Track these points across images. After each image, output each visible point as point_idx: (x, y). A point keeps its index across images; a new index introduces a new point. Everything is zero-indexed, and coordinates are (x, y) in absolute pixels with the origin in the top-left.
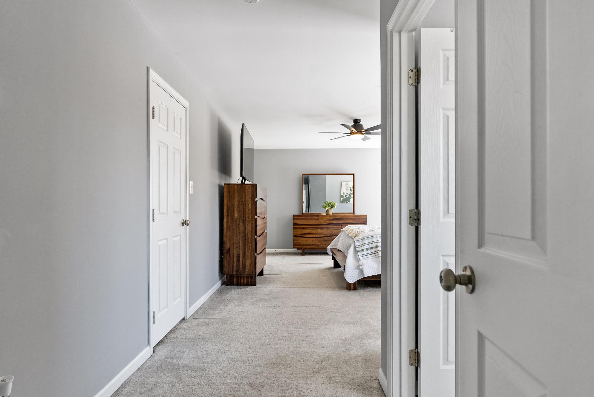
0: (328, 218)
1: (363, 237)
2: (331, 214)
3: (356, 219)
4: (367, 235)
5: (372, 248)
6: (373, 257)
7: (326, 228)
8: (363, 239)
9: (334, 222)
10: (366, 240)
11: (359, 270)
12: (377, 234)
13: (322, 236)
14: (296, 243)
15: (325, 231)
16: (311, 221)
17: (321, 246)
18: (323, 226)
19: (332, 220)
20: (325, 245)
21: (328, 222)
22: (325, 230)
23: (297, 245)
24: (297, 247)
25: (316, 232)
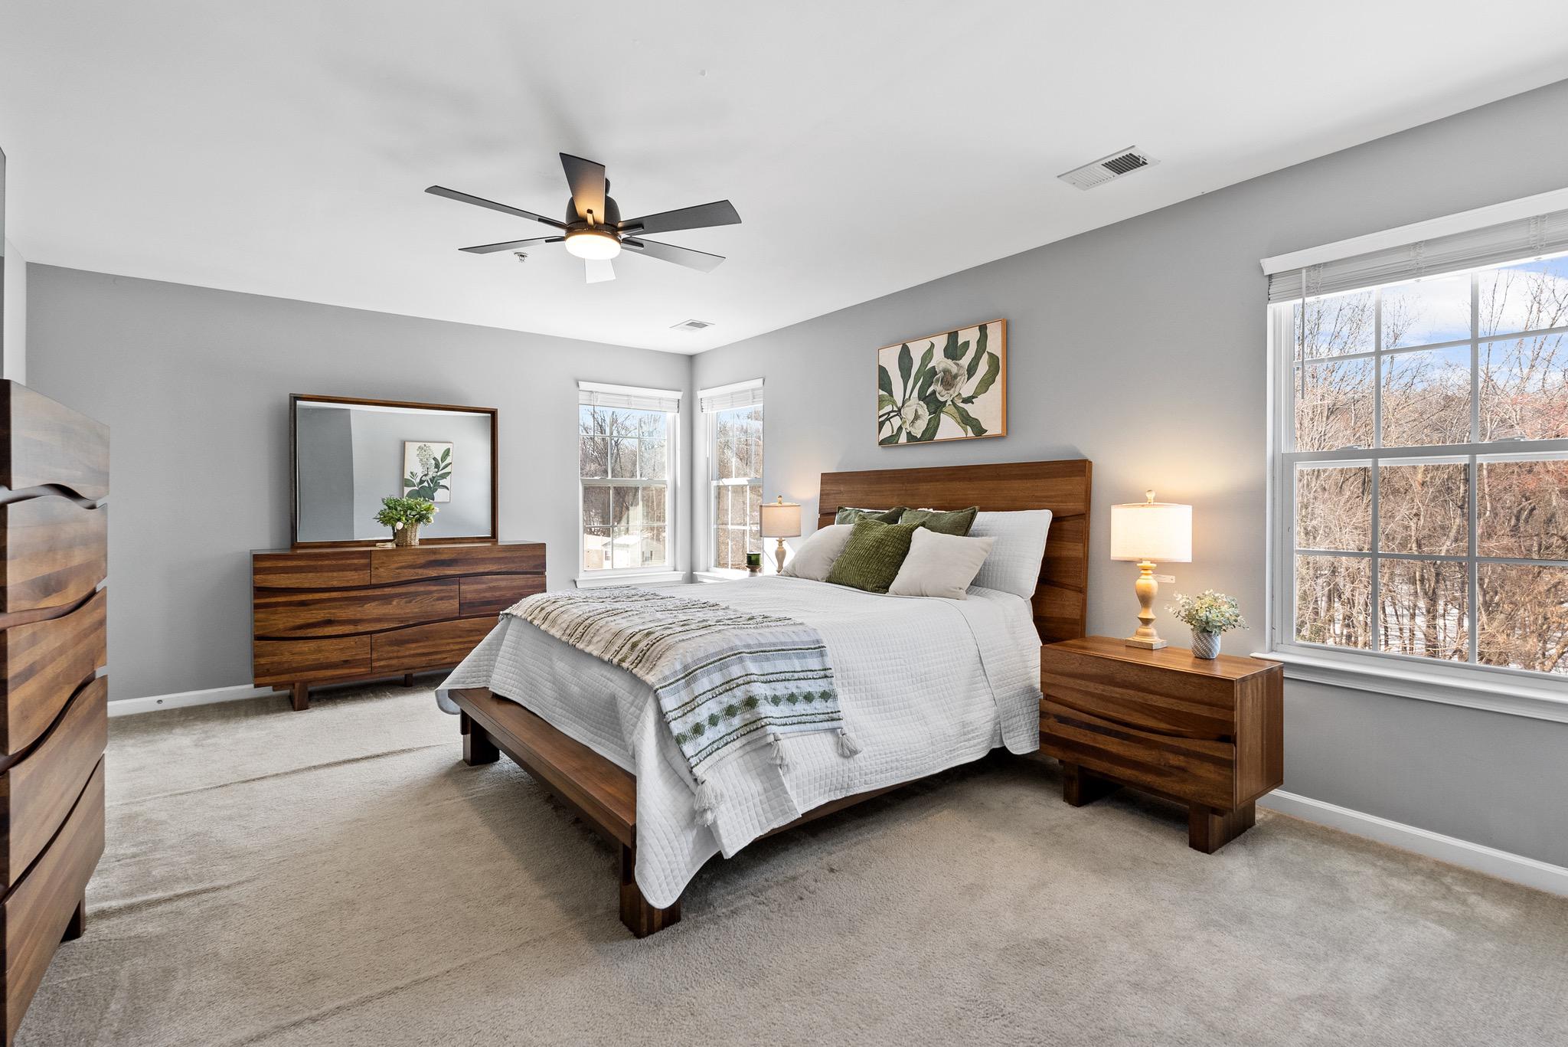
0: (408, 559)
1: (685, 667)
2: (416, 543)
3: (511, 560)
4: (701, 654)
5: (730, 711)
6: (740, 752)
7: (399, 595)
8: (689, 675)
9: (432, 573)
10: (703, 676)
11: (695, 832)
12: (738, 643)
13: (386, 626)
14: (268, 667)
15: (394, 608)
16: (335, 574)
17: (382, 663)
18: (387, 591)
19: (421, 566)
20: (398, 657)
21: (409, 574)
22: (398, 604)
23: (268, 673)
24: (268, 679)
25: (358, 616)
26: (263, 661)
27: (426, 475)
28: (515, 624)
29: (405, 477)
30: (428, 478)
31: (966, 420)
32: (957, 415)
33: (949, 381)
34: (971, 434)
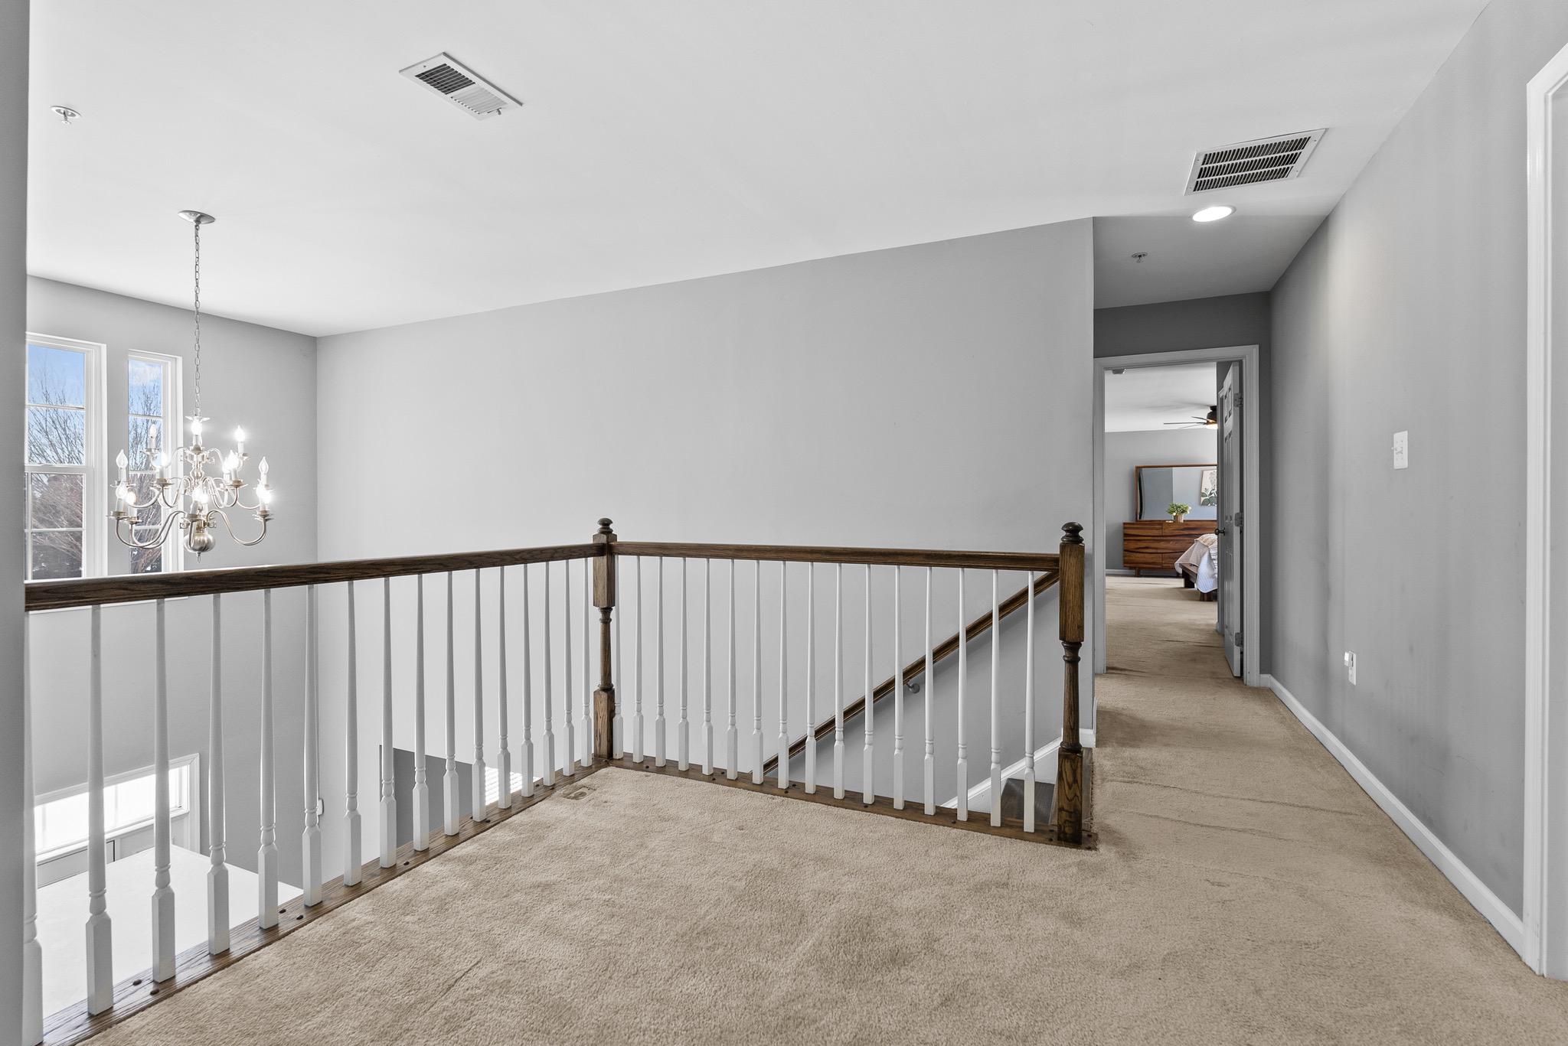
0: (1175, 527)
2: (1182, 521)
7: (1173, 540)
9: (1186, 532)
11: (1214, 579)
13: (1165, 551)
14: (1129, 561)
15: (1171, 545)
16: (1152, 531)
17: (1166, 565)
18: (1169, 538)
19: (1182, 530)
21: (1176, 532)
22: (1168, 543)
23: (1127, 563)
24: (1128, 565)
25: (1158, 546)
26: (1126, 558)
28: (1198, 543)
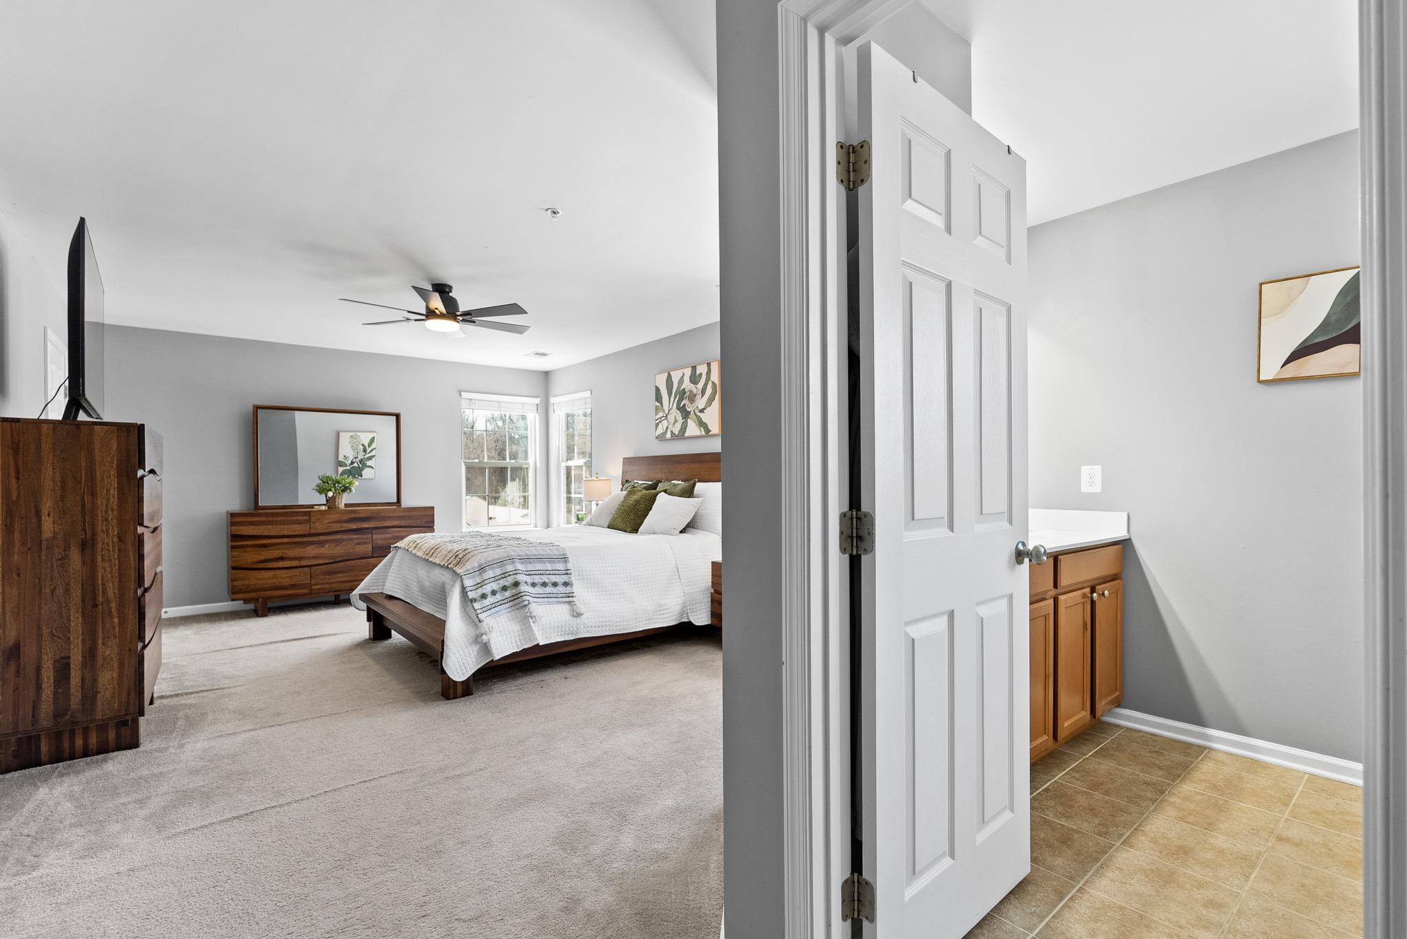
0: (336, 517)
1: (480, 566)
2: (342, 506)
3: (410, 518)
4: (490, 559)
5: (504, 588)
6: (509, 610)
7: (331, 541)
8: (482, 569)
9: (353, 526)
10: (489, 569)
11: (478, 646)
12: (513, 553)
13: (321, 562)
14: (241, 587)
15: (328, 550)
16: (286, 526)
17: (318, 587)
18: (322, 538)
19: (345, 522)
20: (329, 583)
21: (337, 527)
22: (329, 547)
23: (240, 591)
24: (240, 596)
25: (302, 555)
26: (237, 583)
27: (356, 458)
28: (400, 552)
29: (340, 459)
30: (358, 460)
31: (701, 424)
32: (696, 420)
33: (692, 399)
34: (703, 433)
